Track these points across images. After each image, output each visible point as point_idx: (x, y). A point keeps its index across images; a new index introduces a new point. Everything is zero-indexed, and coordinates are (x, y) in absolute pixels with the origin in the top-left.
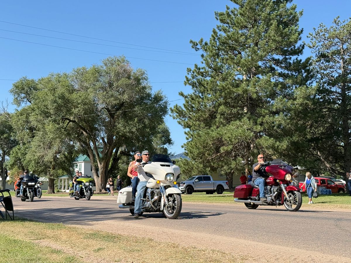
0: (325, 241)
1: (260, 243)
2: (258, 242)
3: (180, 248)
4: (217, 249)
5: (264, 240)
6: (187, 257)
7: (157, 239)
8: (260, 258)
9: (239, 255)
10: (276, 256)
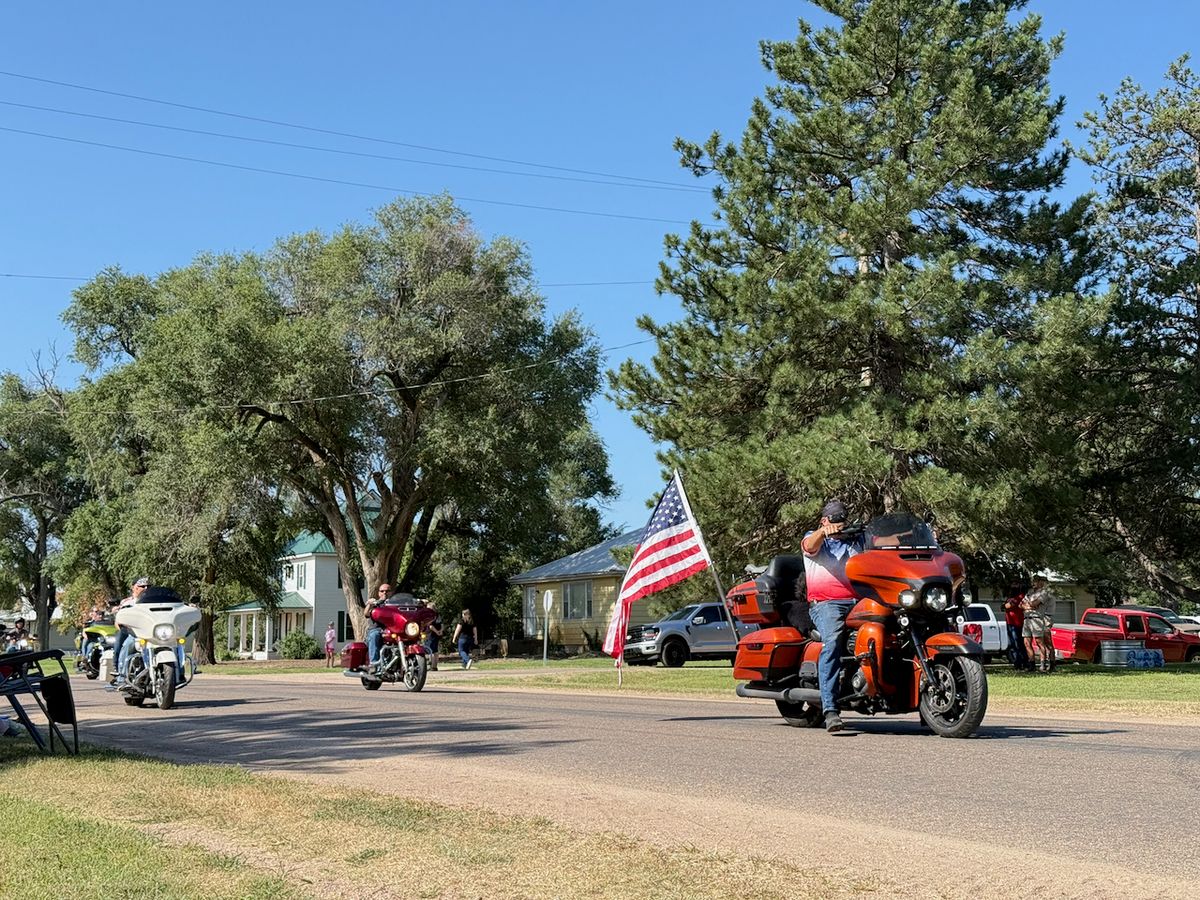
0: (1140, 826)
2: (909, 829)
3: (643, 850)
4: (771, 856)
5: (932, 823)
7: (562, 820)
8: (916, 886)
9: (846, 876)
10: (972, 878)
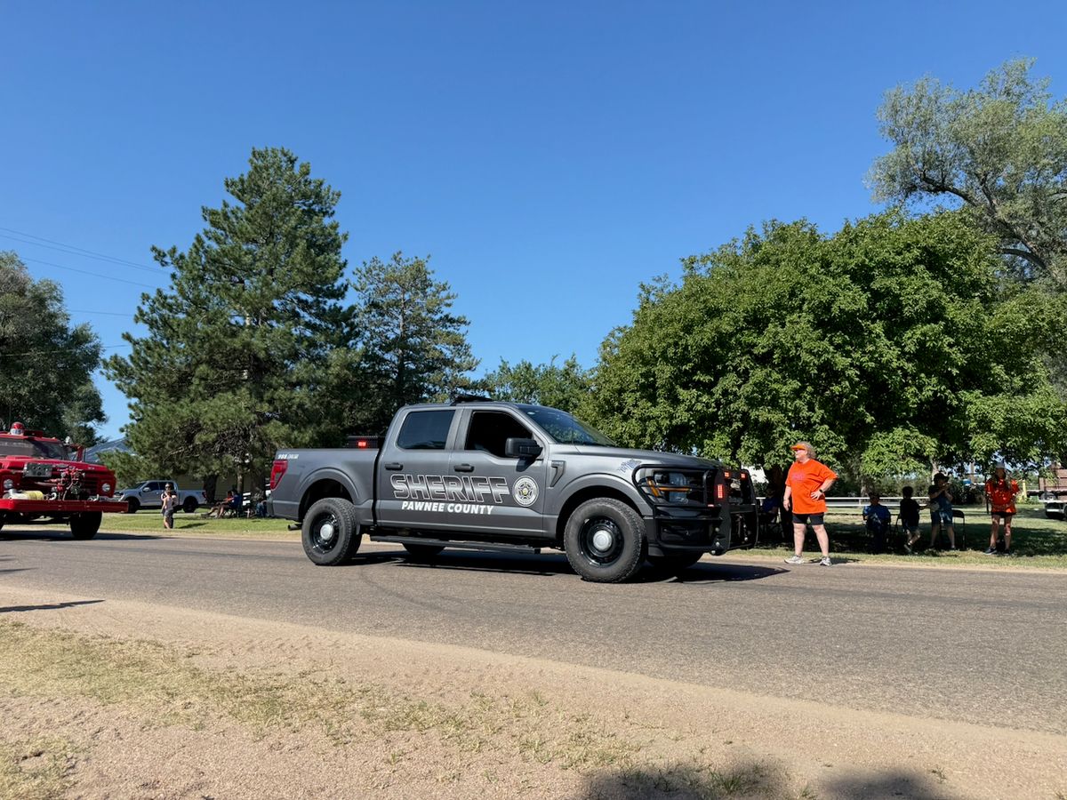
0: (337, 605)
1: (232, 618)
2: (228, 614)
4: (150, 638)
5: (241, 609)
6: (83, 661)
7: (32, 621)
9: (187, 647)
10: (251, 641)
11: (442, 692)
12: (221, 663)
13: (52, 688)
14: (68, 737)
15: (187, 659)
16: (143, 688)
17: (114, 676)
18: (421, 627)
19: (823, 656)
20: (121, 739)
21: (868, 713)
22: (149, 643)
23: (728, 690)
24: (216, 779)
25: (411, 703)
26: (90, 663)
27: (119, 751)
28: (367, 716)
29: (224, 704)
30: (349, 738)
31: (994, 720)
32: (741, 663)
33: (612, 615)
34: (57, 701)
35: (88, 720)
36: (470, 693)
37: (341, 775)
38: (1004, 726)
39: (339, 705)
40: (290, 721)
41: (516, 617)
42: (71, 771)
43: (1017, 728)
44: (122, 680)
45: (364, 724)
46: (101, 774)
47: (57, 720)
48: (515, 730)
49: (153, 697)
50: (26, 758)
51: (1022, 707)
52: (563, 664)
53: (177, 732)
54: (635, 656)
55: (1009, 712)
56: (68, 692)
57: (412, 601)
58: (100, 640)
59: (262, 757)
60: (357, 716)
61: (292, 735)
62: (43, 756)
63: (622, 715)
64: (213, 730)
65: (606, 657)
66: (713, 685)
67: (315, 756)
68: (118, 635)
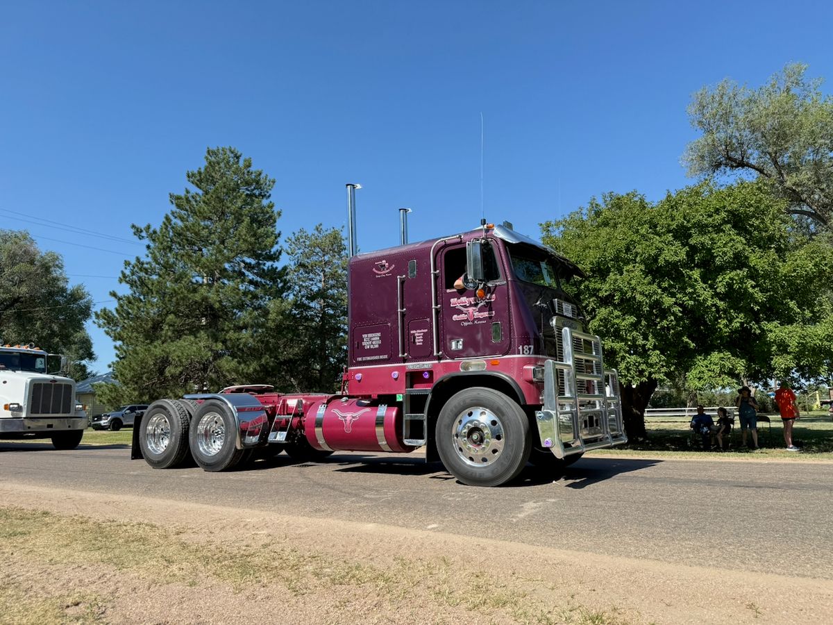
0: (284, 496)
1: (205, 506)
2: (202, 503)
3: (91, 523)
4: (146, 522)
5: (211, 500)
6: (100, 538)
9: (175, 527)
11: (371, 557)
12: (202, 539)
13: (80, 557)
14: (97, 592)
15: (176, 536)
16: (147, 557)
17: (123, 548)
18: (350, 511)
19: (662, 528)
20: (136, 593)
21: (698, 569)
22: (147, 525)
23: (590, 554)
24: (211, 620)
25: (350, 565)
26: (105, 539)
27: (135, 601)
28: (317, 575)
29: (209, 567)
30: (305, 591)
31: (796, 572)
32: (599, 533)
33: (497, 500)
34: (83, 567)
35: (109, 580)
36: (392, 557)
37: (302, 616)
38: (804, 576)
39: (295, 567)
40: (259, 579)
41: (422, 502)
42: (103, 616)
43: (815, 578)
44: (130, 551)
45: (315, 581)
46: (125, 616)
47: (86, 580)
48: (430, 583)
49: (155, 563)
50: (68, 607)
51: (818, 562)
52: (461, 537)
53: (177, 587)
54: (516, 530)
55: (808, 566)
56: (92, 560)
57: (341, 491)
58: (109, 523)
59: (242, 604)
60: (309, 575)
61: (262, 589)
62: (80, 605)
63: (510, 571)
64: (203, 586)
65: (495, 531)
66: (578, 550)
67: (281, 603)
68: (122, 520)
